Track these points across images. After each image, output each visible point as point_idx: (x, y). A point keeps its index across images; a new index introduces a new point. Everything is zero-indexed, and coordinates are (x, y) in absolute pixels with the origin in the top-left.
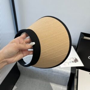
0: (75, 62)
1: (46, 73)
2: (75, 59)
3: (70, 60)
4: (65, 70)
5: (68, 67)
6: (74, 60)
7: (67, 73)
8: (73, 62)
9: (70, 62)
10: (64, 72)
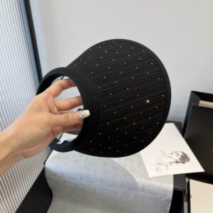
0: (184, 163)
1: (115, 192)
2: (182, 156)
3: (171, 157)
4: (159, 184)
5: (166, 176)
6: (180, 157)
7: (166, 191)
8: (177, 162)
9: (170, 163)
10: (158, 188)
